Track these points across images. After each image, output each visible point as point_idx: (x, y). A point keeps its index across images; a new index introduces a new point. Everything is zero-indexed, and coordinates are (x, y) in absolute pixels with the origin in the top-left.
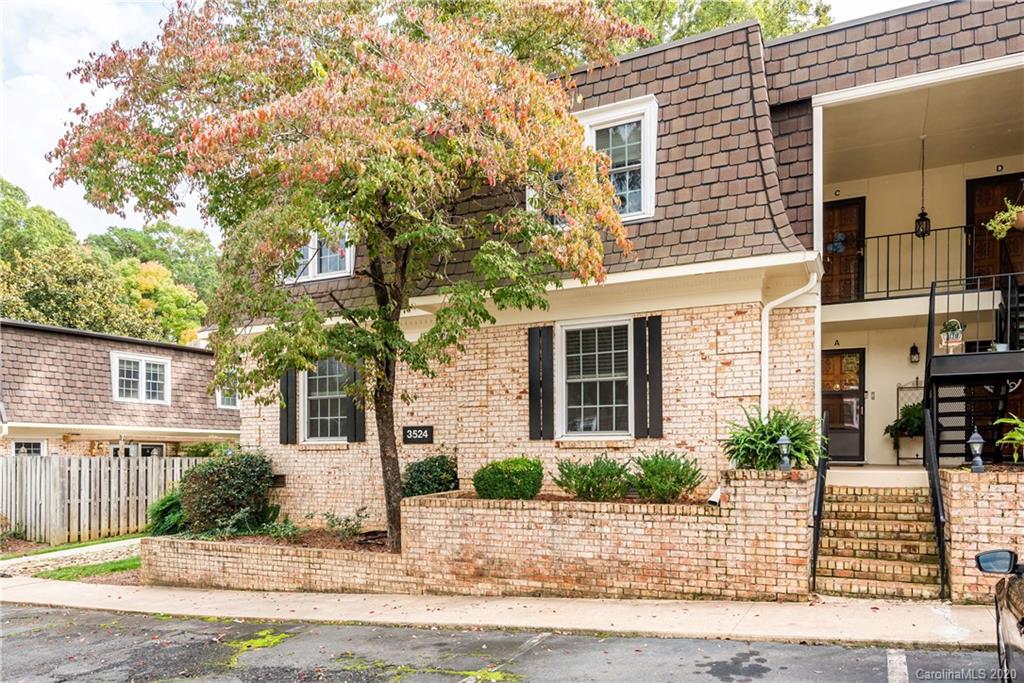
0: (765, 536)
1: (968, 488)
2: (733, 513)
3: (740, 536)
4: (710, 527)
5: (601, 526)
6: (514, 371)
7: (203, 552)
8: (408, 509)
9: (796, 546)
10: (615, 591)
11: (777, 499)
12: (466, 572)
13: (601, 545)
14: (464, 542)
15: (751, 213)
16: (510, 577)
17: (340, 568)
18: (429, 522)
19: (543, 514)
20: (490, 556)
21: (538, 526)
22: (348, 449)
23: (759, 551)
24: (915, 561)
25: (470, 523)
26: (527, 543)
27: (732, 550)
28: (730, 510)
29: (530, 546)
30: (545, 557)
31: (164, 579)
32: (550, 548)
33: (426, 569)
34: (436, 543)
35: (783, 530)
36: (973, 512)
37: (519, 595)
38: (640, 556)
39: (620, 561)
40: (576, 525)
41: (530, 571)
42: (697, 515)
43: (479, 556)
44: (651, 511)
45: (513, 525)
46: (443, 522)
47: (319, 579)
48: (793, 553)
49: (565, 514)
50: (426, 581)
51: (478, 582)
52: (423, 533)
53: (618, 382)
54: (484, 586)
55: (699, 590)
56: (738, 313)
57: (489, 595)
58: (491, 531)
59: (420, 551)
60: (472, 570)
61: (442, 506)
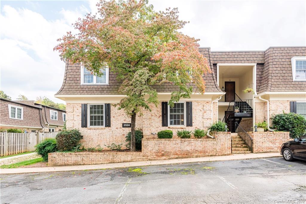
0: (224, 144)
1: (256, 134)
2: (218, 140)
3: (219, 144)
4: (214, 142)
5: (192, 143)
6: (158, 111)
7: (75, 156)
8: (144, 141)
9: (229, 145)
10: (194, 156)
11: (226, 137)
12: (159, 155)
13: (192, 147)
14: (159, 148)
15: (212, 84)
16: (170, 155)
17: (123, 156)
18: (150, 144)
19: (179, 141)
20: (166, 151)
21: (177, 144)
22: (105, 129)
23: (223, 147)
24: (242, 148)
25: (161, 144)
26: (175, 147)
27: (218, 146)
28: (217, 139)
29: (175, 148)
30: (179, 150)
31: (58, 164)
32: (180, 148)
33: (149, 155)
34: (151, 149)
35: (227, 142)
36: (257, 138)
37: (173, 159)
38: (200, 149)
39: (196, 150)
40: (186, 143)
41: (175, 153)
42: (211, 140)
43: (163, 151)
44: (202, 140)
45: (171, 144)
46: (153, 144)
47: (116, 159)
48: (229, 146)
49: (184, 141)
50: (148, 158)
51: (162, 157)
52: (148, 147)
53: (181, 115)
54: (164, 158)
55: (211, 155)
56: (207, 102)
57: (165, 159)
58: (166, 145)
59: (147, 151)
60: (161, 154)
61: (153, 140)
